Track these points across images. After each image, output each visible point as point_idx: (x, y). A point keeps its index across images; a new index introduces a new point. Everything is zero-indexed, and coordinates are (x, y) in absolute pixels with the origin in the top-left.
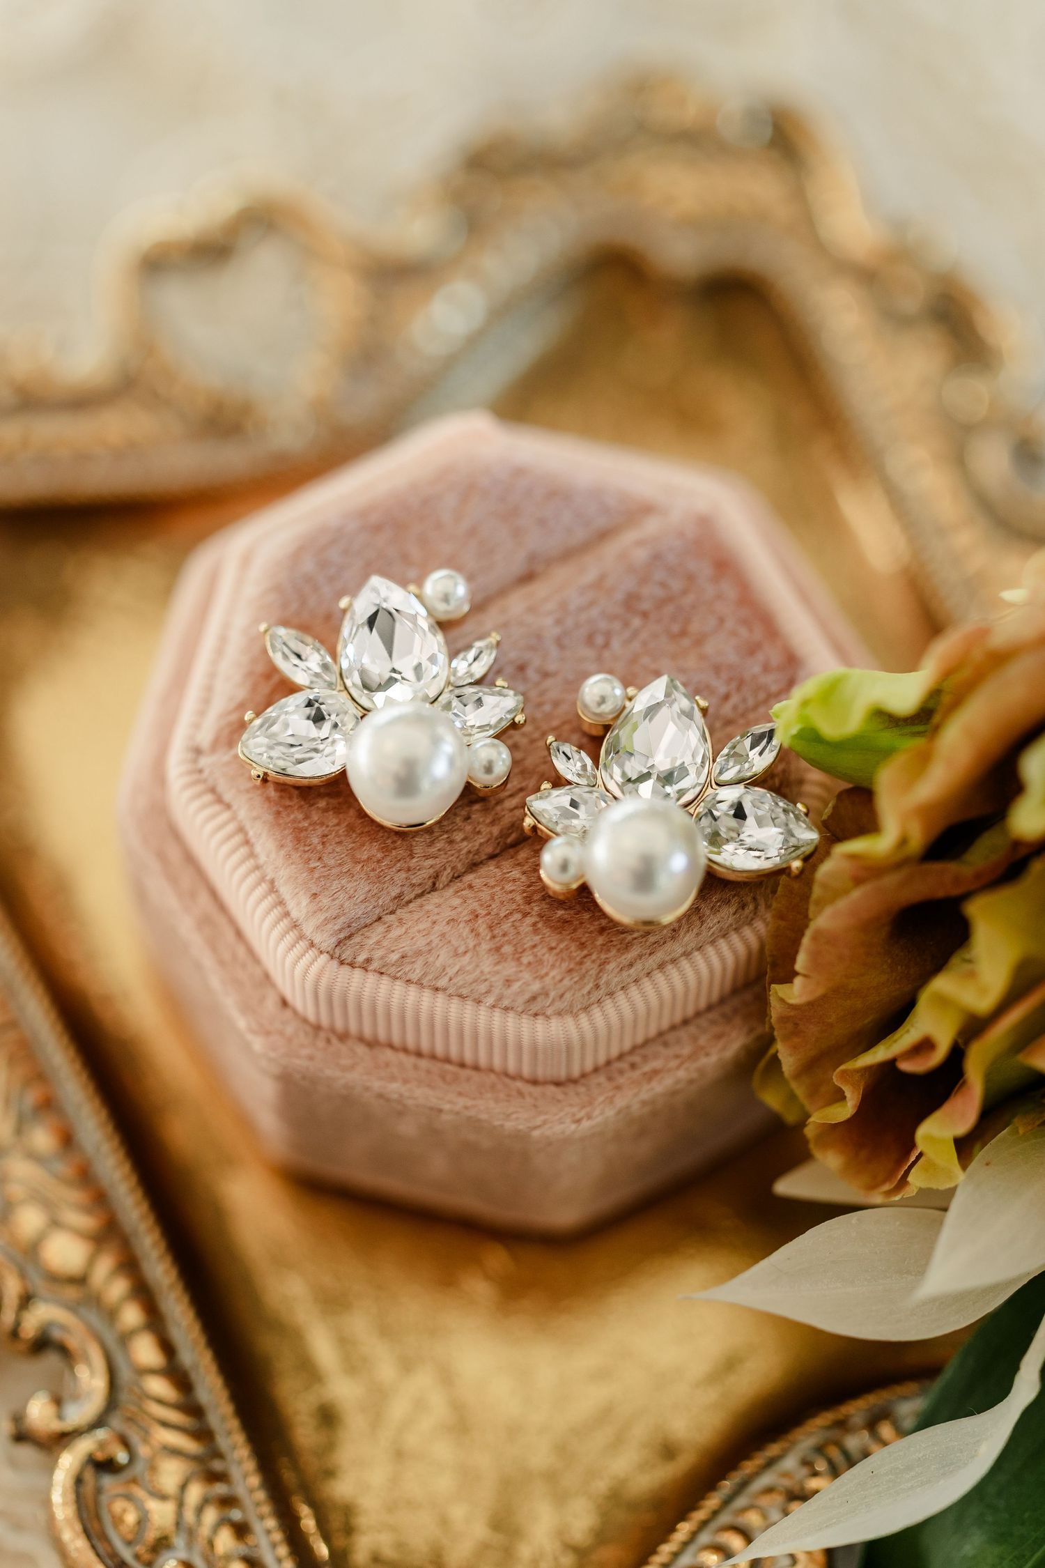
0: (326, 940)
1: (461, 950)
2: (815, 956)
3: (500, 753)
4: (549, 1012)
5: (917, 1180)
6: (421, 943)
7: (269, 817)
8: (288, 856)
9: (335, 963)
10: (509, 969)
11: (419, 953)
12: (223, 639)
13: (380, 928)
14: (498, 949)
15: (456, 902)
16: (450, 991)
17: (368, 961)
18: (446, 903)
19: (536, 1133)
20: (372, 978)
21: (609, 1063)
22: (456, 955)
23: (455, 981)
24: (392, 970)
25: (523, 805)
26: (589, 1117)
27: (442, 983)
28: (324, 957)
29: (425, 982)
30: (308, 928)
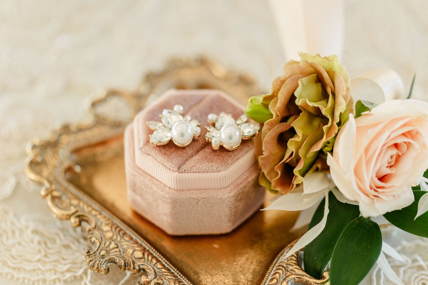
0: (176, 169)
1: (201, 163)
2: (266, 146)
3: (199, 129)
4: (221, 170)
5: (295, 183)
6: (194, 164)
7: (158, 152)
8: (164, 158)
9: (179, 173)
10: (211, 164)
11: (194, 166)
12: (139, 132)
13: (185, 165)
14: (208, 161)
15: (198, 157)
16: (202, 171)
17: (185, 170)
18: (197, 157)
19: (223, 197)
20: (186, 174)
21: (232, 183)
22: (201, 164)
23: (202, 169)
24: (190, 171)
25: (205, 136)
26: (232, 192)
27: (200, 170)
28: (176, 173)
29: (196, 171)
30: (172, 169)
